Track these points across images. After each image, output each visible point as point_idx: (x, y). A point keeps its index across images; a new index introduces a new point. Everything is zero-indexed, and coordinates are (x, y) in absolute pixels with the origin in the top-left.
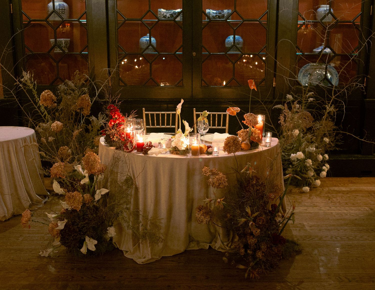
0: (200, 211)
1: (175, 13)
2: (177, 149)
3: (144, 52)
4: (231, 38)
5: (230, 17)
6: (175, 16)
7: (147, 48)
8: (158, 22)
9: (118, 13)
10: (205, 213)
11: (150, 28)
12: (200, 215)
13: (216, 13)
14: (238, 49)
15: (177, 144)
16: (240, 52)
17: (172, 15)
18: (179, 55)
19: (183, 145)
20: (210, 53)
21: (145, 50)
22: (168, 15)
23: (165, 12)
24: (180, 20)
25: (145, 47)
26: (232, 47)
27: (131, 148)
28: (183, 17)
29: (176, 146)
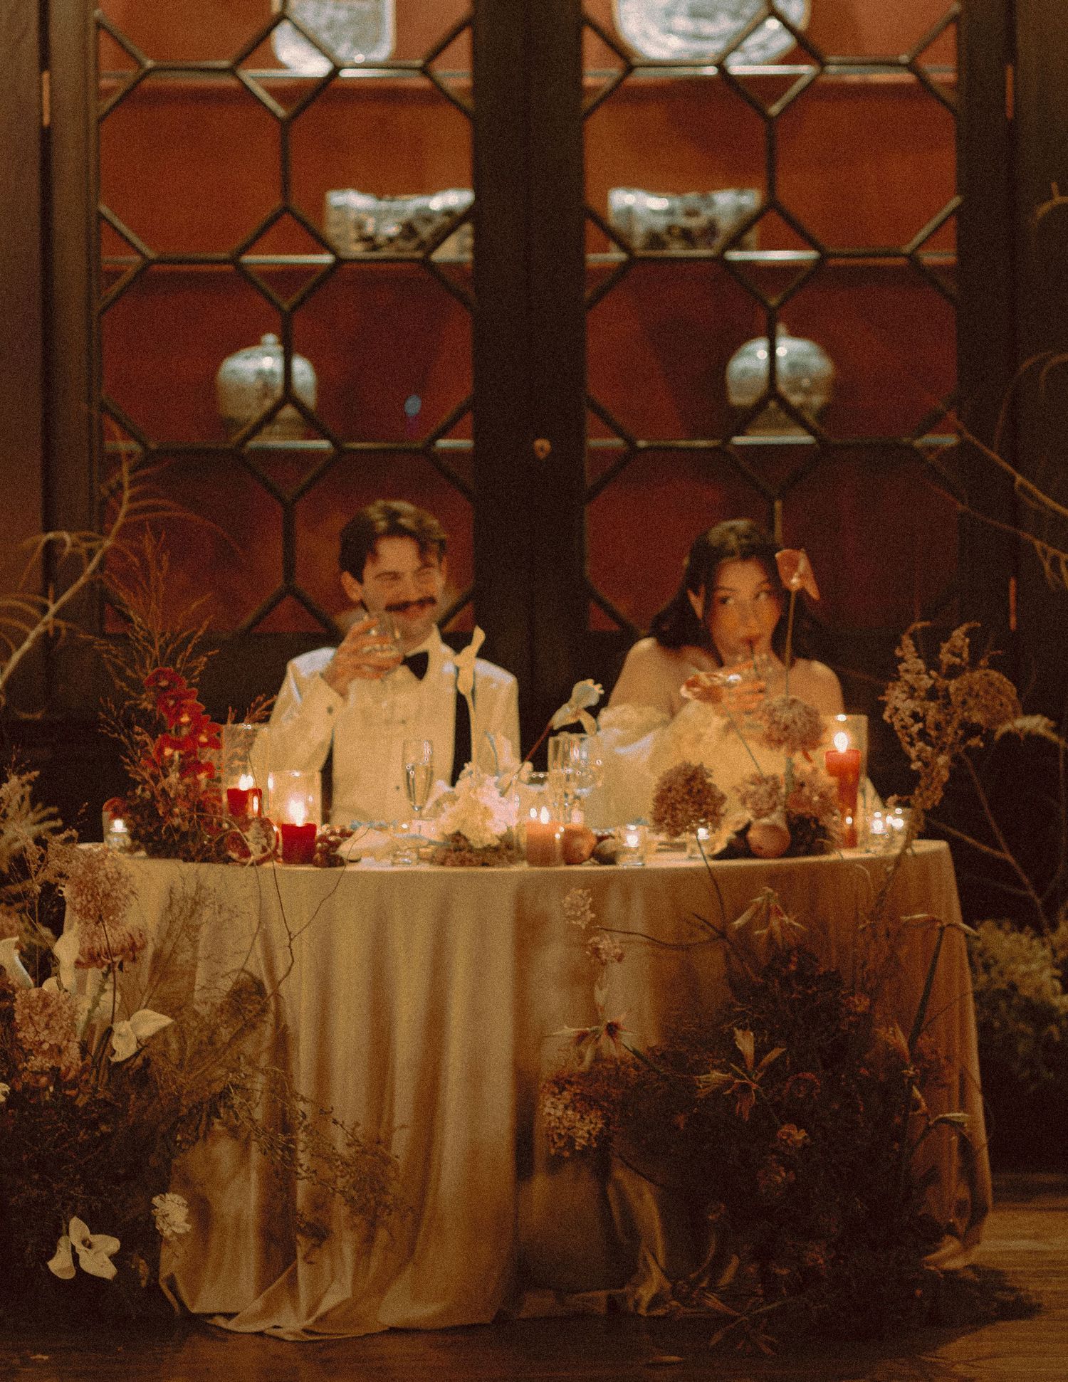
0: (560, 1093)
1: (427, 217)
2: (462, 843)
3: (248, 437)
4: (757, 352)
5: (752, 237)
6: (426, 231)
7: (269, 418)
8: (333, 268)
9: (104, 224)
10: (583, 1097)
11: (286, 306)
12: (561, 1107)
13: (670, 212)
14: (796, 416)
15: (464, 821)
16: (811, 431)
17: (409, 230)
18: (454, 454)
19: (488, 823)
20: (630, 442)
21: (257, 429)
22: (392, 229)
23: (370, 213)
24: (462, 252)
25: (255, 414)
26: (760, 405)
27: (264, 850)
28: (477, 235)
29: (458, 834)
